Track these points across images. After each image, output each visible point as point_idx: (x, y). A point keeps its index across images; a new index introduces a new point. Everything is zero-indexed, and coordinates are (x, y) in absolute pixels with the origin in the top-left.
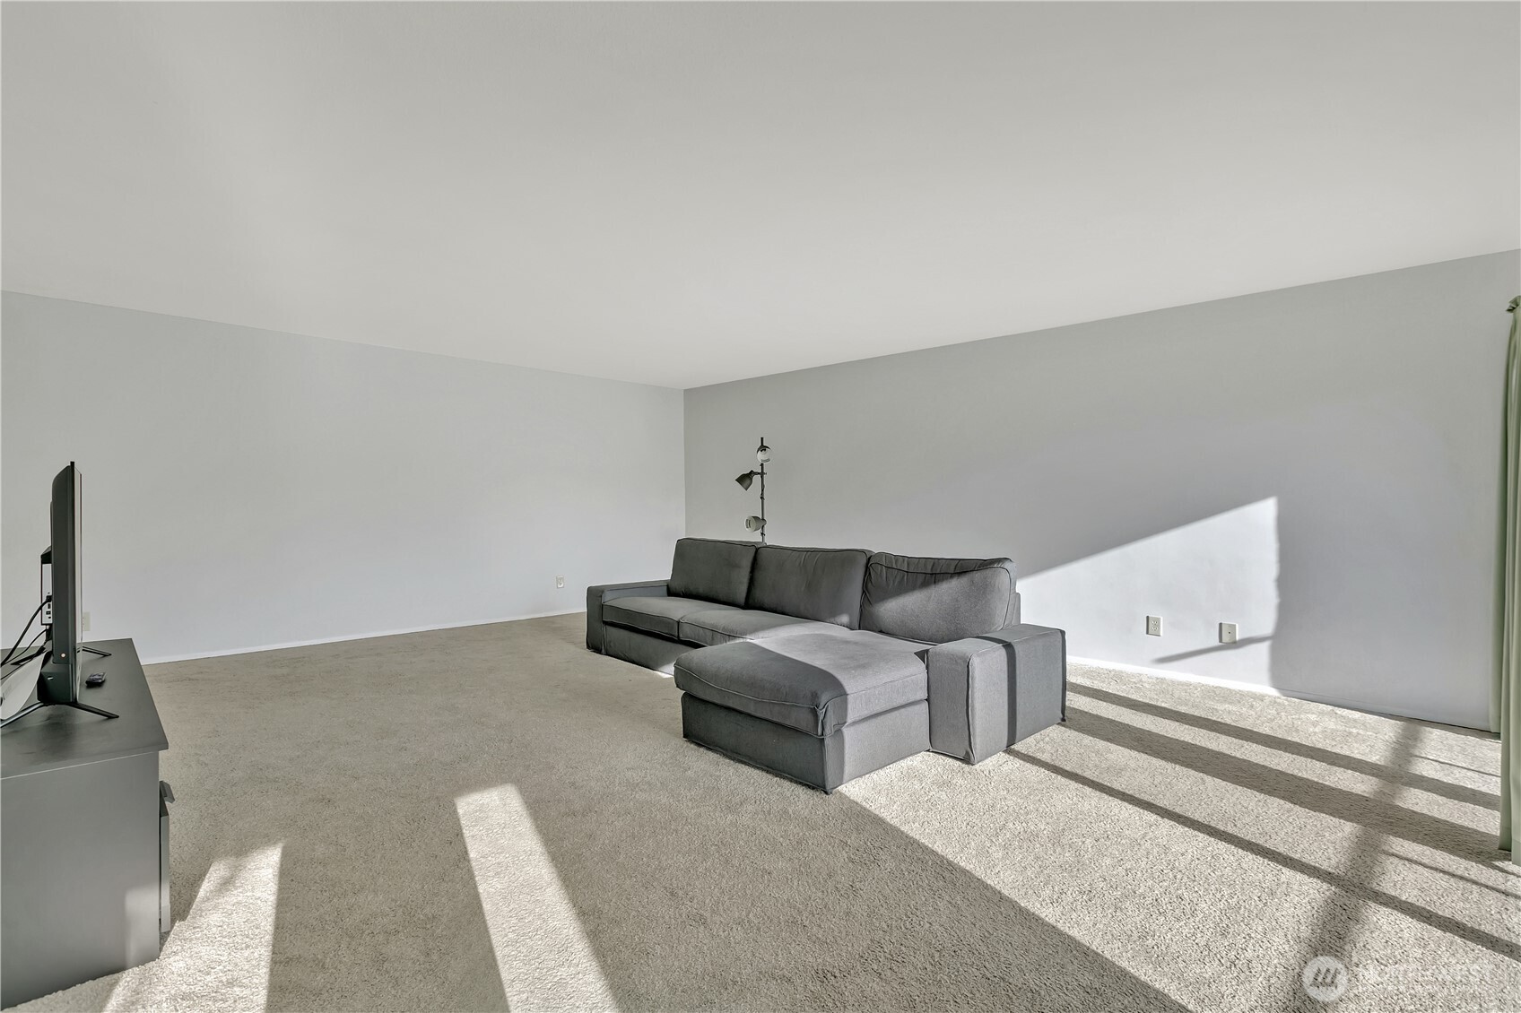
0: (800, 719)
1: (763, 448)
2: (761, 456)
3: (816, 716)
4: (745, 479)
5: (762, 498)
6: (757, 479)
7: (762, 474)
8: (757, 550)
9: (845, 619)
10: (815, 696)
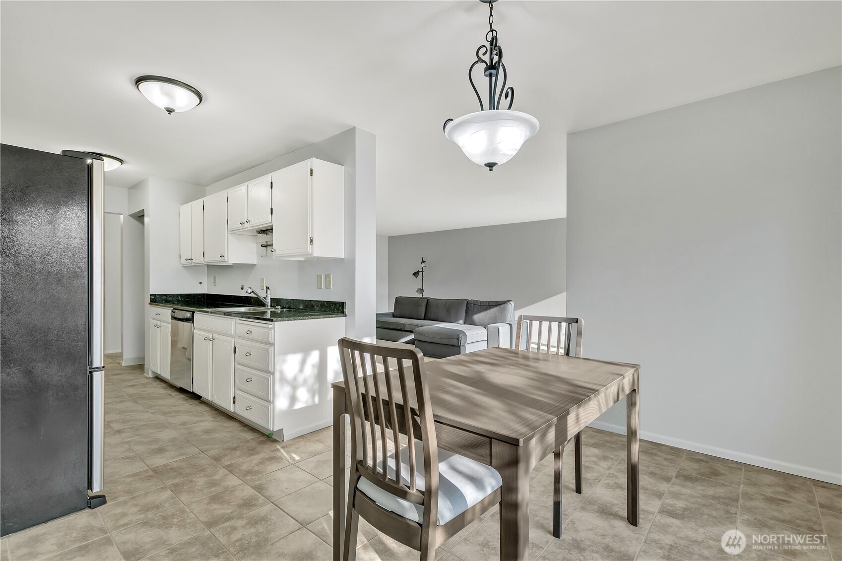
0: (455, 342)
1: (423, 262)
2: (423, 265)
3: (459, 340)
4: (416, 274)
5: (422, 281)
6: (420, 273)
7: (423, 272)
8: (428, 300)
9: (461, 322)
10: (458, 335)
